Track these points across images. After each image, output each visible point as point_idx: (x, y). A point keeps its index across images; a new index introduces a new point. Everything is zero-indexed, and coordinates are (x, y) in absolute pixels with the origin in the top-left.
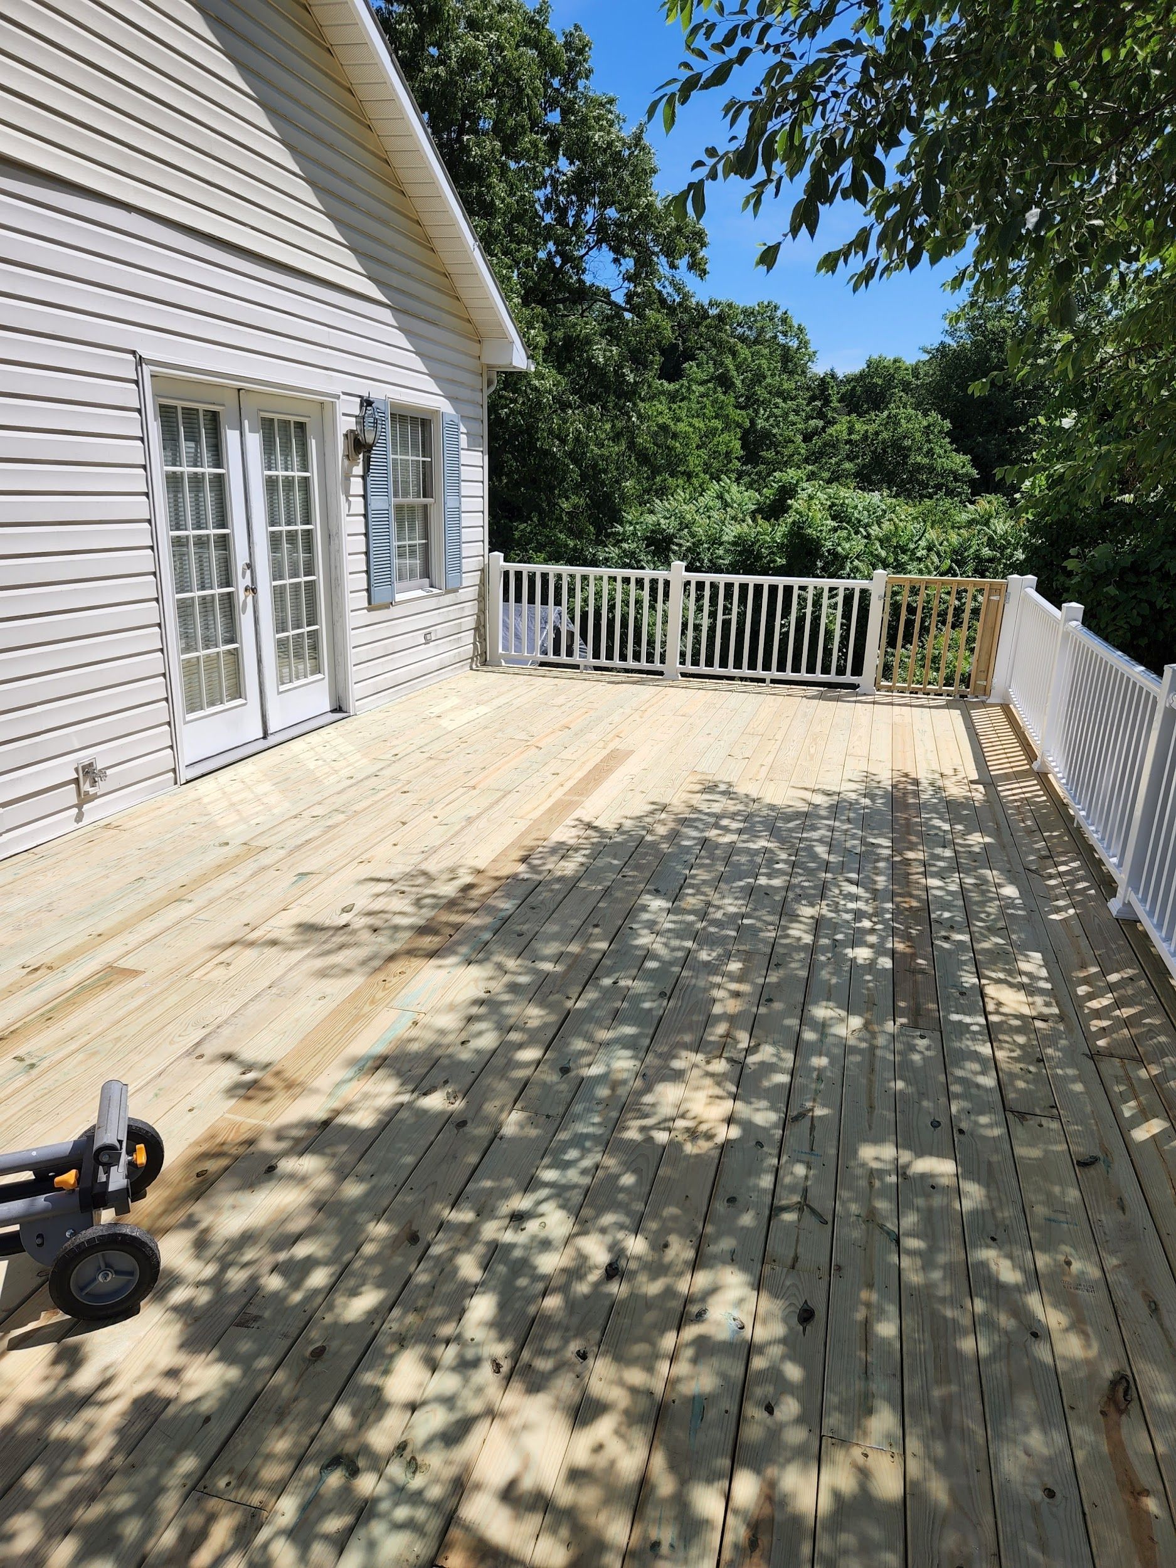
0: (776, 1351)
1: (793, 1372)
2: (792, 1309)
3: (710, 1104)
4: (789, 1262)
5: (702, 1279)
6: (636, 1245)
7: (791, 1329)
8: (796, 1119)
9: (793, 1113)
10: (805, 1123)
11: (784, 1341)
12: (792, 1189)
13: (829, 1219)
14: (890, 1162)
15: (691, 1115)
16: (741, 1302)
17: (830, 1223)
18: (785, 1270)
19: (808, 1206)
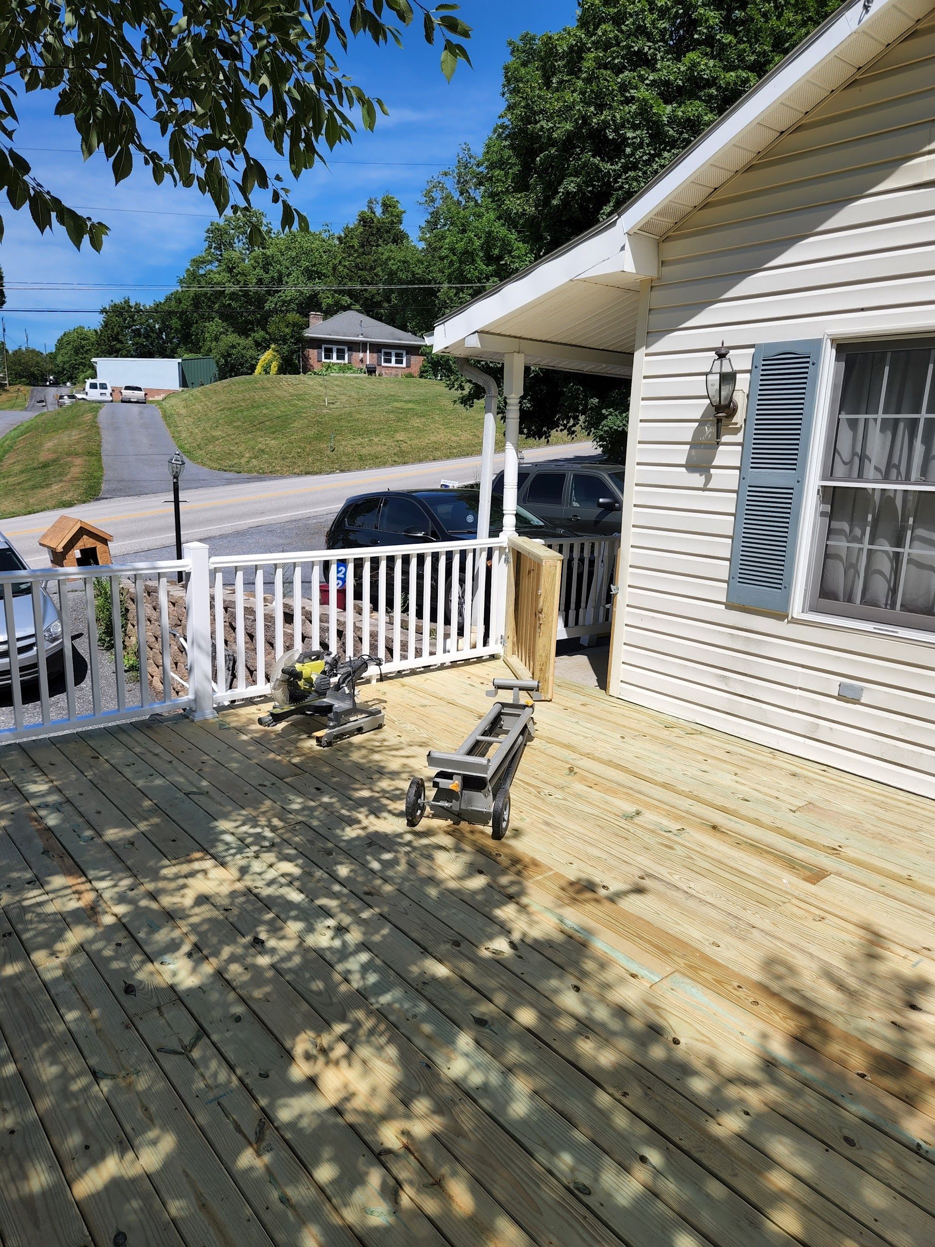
0: (134, 967)
1: (116, 965)
2: (141, 987)
3: (346, 1086)
4: (163, 1009)
5: (208, 968)
6: (263, 961)
7: (134, 979)
8: (261, 1128)
9: (269, 1133)
10: (250, 1130)
11: (133, 973)
12: (205, 1060)
13: (158, 1055)
14: (141, 1144)
15: (344, 1064)
16: (174, 974)
17: (155, 1052)
18: (162, 1003)
19: (181, 1053)
